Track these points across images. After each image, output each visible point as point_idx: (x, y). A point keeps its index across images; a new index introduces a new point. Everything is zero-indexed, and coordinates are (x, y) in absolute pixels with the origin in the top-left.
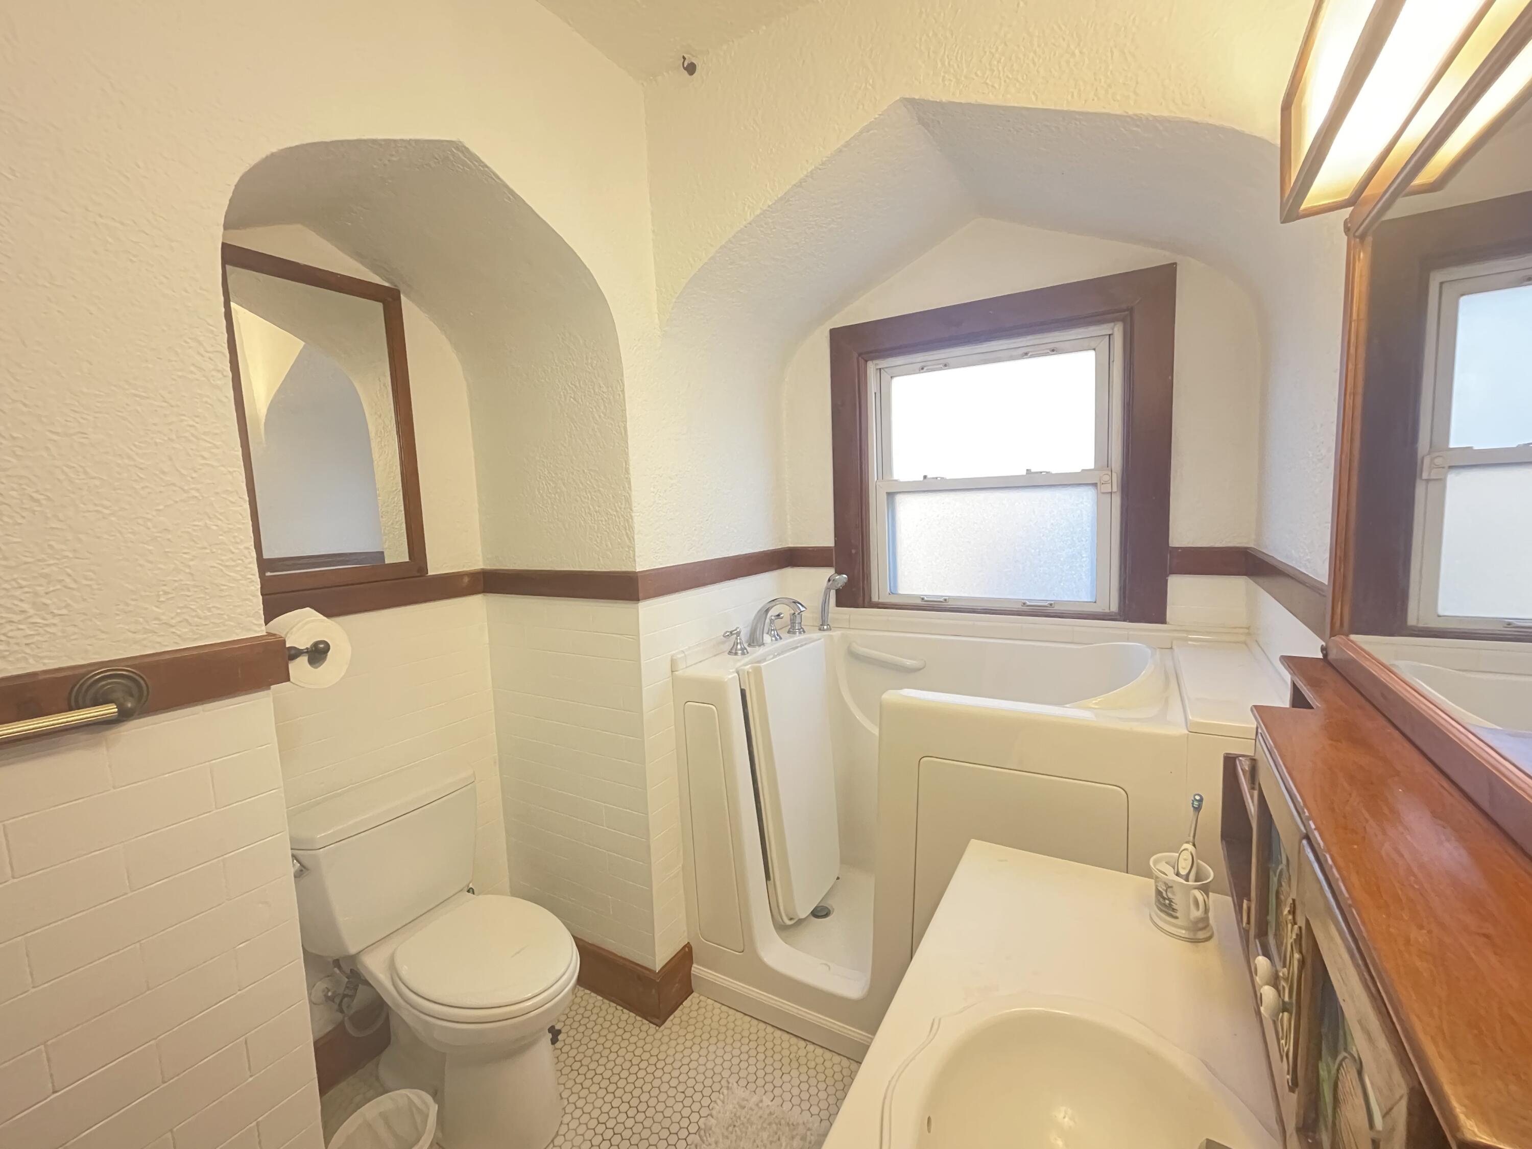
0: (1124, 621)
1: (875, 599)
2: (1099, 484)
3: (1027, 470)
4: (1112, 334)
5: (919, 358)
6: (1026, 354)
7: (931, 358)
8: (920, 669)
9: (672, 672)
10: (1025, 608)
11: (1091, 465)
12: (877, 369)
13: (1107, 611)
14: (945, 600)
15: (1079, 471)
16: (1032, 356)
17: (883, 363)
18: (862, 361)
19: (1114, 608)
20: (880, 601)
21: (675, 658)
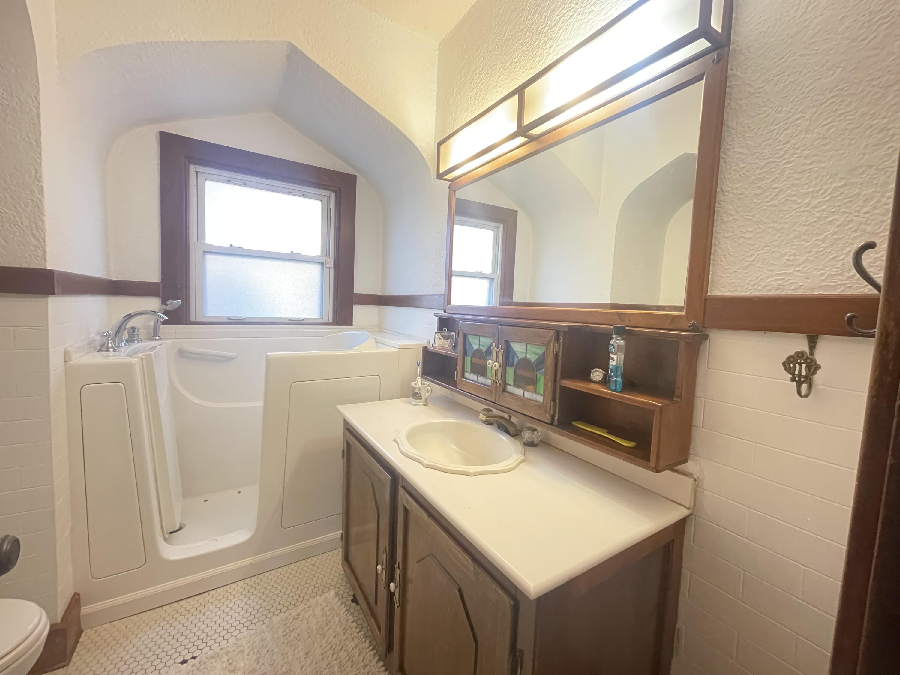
0: (337, 325)
1: (193, 319)
2: (325, 264)
3: (291, 252)
4: (330, 197)
5: (226, 174)
6: (291, 193)
7: (237, 177)
8: (235, 358)
9: (65, 362)
10: (290, 322)
11: (319, 254)
12: (195, 171)
13: (328, 322)
14: (244, 319)
15: (316, 256)
16: (293, 195)
17: (200, 169)
18: (187, 162)
19: (331, 320)
20: (197, 320)
21: (67, 350)
